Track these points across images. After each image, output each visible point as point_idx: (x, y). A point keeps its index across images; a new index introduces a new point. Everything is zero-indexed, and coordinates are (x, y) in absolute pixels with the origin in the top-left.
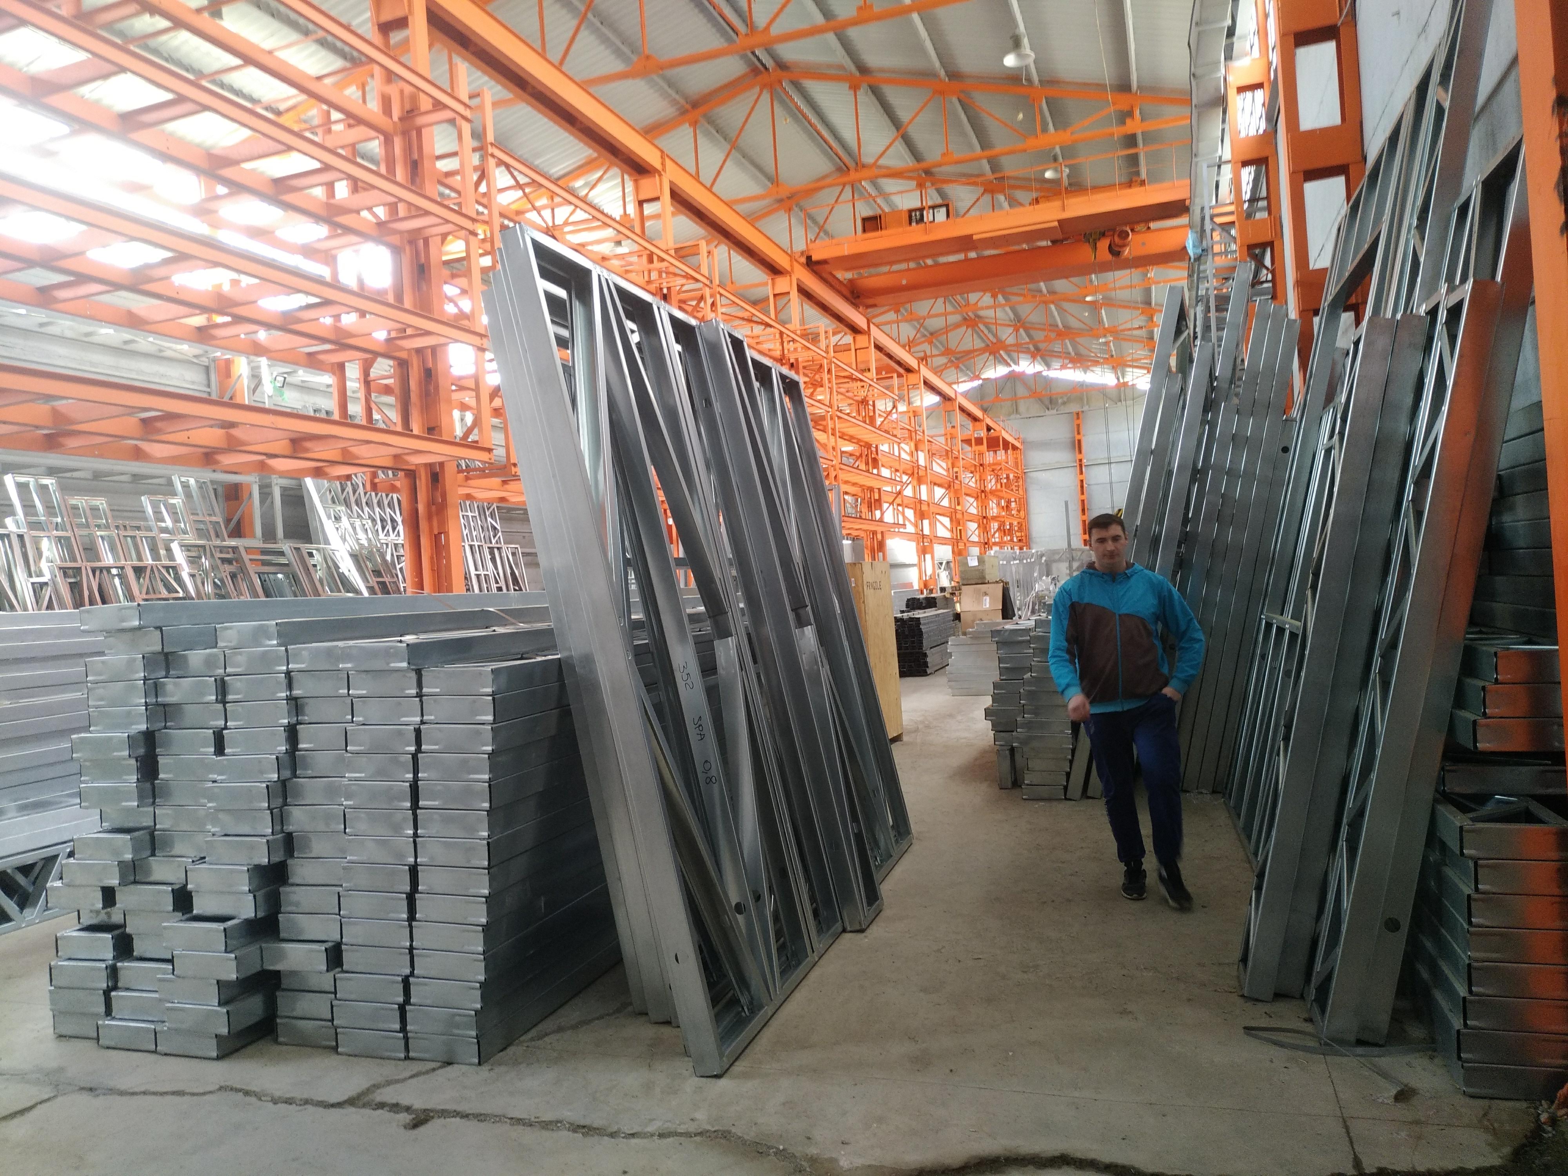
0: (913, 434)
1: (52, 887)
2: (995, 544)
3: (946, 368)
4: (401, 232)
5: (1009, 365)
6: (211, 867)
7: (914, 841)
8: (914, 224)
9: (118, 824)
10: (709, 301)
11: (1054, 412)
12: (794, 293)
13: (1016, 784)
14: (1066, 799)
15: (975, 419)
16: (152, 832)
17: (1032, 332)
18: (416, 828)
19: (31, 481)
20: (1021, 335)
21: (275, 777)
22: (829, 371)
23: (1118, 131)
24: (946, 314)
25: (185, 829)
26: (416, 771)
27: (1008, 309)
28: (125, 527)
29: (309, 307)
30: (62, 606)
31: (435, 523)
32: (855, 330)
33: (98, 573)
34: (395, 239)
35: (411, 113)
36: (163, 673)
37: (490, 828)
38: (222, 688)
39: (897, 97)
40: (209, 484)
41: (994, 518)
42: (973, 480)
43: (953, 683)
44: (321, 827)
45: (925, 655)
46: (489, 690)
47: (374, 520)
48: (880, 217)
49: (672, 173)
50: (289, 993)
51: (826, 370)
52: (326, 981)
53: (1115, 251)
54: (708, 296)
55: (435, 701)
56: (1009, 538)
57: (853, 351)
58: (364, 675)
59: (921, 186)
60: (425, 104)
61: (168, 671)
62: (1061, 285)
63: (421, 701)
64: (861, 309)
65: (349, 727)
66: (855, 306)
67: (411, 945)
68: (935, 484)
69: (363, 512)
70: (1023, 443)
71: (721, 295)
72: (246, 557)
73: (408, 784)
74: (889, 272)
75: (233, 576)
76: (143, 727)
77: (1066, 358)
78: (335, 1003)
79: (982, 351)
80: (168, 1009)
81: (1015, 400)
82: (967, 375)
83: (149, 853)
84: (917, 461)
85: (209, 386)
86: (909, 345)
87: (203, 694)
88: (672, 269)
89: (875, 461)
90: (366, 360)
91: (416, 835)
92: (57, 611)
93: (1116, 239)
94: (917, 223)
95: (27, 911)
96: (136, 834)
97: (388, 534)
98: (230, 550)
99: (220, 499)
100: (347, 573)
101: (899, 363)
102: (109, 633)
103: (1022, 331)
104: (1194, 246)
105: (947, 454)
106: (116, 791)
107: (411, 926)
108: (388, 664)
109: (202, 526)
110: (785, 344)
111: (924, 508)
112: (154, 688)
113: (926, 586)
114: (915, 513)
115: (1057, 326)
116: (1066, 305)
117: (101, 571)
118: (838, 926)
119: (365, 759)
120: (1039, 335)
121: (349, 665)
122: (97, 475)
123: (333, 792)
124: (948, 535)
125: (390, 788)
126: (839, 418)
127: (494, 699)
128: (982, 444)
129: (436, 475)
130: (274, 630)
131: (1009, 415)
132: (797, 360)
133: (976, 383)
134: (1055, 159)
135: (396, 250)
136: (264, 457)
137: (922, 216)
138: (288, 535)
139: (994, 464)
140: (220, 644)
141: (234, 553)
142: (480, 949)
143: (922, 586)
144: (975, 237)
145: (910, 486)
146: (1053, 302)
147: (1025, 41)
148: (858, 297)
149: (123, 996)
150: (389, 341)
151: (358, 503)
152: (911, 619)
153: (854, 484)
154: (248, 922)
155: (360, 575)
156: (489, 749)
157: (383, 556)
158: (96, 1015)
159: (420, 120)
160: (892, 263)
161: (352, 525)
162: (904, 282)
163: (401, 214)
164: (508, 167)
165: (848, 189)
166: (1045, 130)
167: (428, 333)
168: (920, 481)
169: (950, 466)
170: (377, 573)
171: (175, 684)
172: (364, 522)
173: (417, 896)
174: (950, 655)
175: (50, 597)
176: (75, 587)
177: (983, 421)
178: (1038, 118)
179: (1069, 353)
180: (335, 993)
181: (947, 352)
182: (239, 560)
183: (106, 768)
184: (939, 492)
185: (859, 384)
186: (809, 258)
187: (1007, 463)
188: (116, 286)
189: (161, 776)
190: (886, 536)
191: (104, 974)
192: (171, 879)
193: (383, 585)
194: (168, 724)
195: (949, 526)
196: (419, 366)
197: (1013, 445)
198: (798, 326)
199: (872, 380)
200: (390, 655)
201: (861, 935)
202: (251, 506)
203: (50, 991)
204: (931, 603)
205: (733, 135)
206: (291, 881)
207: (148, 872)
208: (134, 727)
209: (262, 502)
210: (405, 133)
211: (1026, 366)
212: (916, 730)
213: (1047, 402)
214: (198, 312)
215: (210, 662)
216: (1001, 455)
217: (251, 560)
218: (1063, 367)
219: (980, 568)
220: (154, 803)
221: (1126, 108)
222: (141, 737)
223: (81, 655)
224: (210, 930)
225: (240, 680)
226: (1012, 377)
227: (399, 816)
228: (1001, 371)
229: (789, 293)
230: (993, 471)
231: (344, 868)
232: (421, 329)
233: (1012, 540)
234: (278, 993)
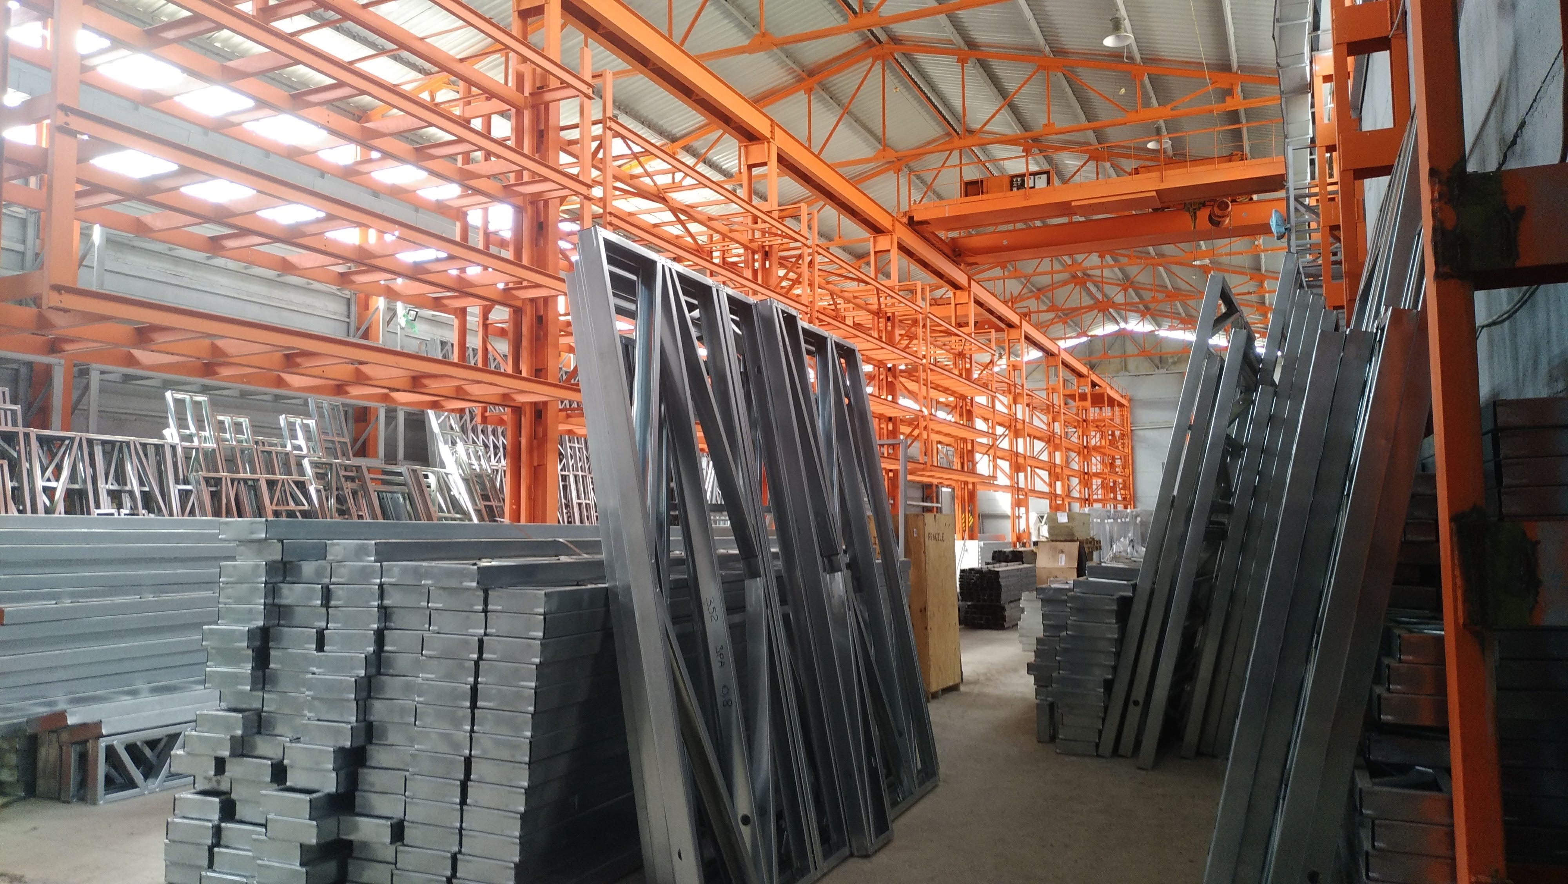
0: (1012, 388)
1: (176, 755)
2: (1097, 501)
3: (1052, 323)
4: (524, 195)
5: (1118, 323)
6: (305, 746)
7: (941, 783)
8: (1015, 189)
9: (232, 706)
10: (808, 259)
11: (1164, 371)
12: (894, 254)
13: (1053, 738)
14: (1098, 756)
15: (1080, 375)
16: (259, 713)
17: (1142, 292)
18: (473, 725)
19: (187, 397)
20: (1130, 294)
21: (362, 673)
22: (924, 326)
23: (1218, 108)
24: (1052, 273)
25: (285, 712)
26: (477, 676)
27: (1116, 270)
28: (263, 443)
29: (438, 260)
30: (204, 513)
31: (535, 455)
32: (956, 286)
33: (236, 483)
34: (519, 201)
35: (541, 89)
36: (281, 579)
37: (534, 729)
38: (327, 595)
39: (1005, 71)
40: (341, 408)
41: (1097, 475)
42: (1076, 435)
43: (1024, 639)
44: (397, 719)
45: (1004, 609)
46: (542, 610)
47: (486, 446)
48: (982, 181)
49: (781, 141)
50: (359, 862)
51: (921, 325)
52: (388, 853)
53: (1214, 221)
54: (806, 255)
55: (497, 617)
56: (1112, 495)
57: (953, 305)
58: (441, 591)
59: (1027, 152)
60: (554, 83)
61: (285, 578)
62: (1169, 249)
63: (486, 617)
64: (962, 266)
65: (426, 634)
66: (956, 263)
67: (461, 826)
68: (1035, 437)
69: (478, 438)
70: (1130, 400)
71: (819, 254)
72: (368, 476)
73: (469, 686)
74: (994, 232)
75: (354, 493)
76: (261, 623)
77: (1175, 318)
78: (395, 872)
79: (1090, 308)
80: (260, 866)
81: (1124, 357)
82: (1075, 331)
83: (255, 730)
84: (1015, 414)
85: (349, 317)
86: (1011, 302)
87: (311, 599)
88: (774, 230)
89: (970, 413)
90: (485, 307)
91: (472, 731)
92: (198, 518)
93: (1216, 209)
94: (1018, 189)
95: (150, 781)
96: (246, 713)
97: (499, 461)
98: (354, 469)
99: (350, 422)
100: (457, 496)
101: (1000, 318)
102: (242, 542)
103: (1130, 290)
104: (1277, 225)
105: (1048, 409)
106: (235, 675)
107: (462, 810)
108: (461, 583)
109: (330, 445)
110: (881, 299)
111: (1021, 460)
112: (272, 590)
113: (1019, 539)
114: (1011, 465)
115: (1166, 287)
116: (1175, 268)
117: (239, 483)
118: (846, 851)
119: (436, 663)
120: (1147, 295)
121: (430, 582)
122: (243, 394)
123: (409, 689)
124: (1046, 489)
125: (455, 689)
126: (932, 370)
127: (545, 619)
128: (1086, 400)
129: (539, 411)
130: (373, 549)
131: (1118, 372)
132: (893, 313)
133: (1084, 339)
134: (1158, 131)
135: (519, 210)
136: (387, 391)
137: (1023, 181)
138: (408, 457)
139: (1099, 420)
140: (329, 557)
141: (357, 471)
142: (517, 834)
143: (1015, 539)
144: (1073, 204)
145: (1007, 439)
146: (1161, 265)
147: (1127, 23)
148: (960, 255)
149: (223, 853)
150: (507, 290)
151: (474, 430)
152: (990, 572)
153: (947, 435)
154: (329, 796)
155: (470, 498)
156: (537, 660)
157: (492, 481)
158: (200, 868)
159: (548, 96)
160: (996, 224)
161: (467, 450)
162: (1005, 243)
163: (526, 179)
164: (624, 138)
165: (956, 153)
166: (1147, 104)
167: (538, 286)
168: (1017, 434)
169: (1051, 421)
170: (485, 497)
171: (290, 589)
172: (478, 448)
173: (469, 783)
174: (1022, 610)
175: (193, 503)
176: (215, 496)
177: (1088, 377)
178: (1139, 94)
179: (1180, 314)
180: (395, 864)
181: (1053, 308)
182: (361, 478)
183: (228, 656)
184: (1039, 445)
185: (957, 338)
186: (911, 218)
187: (1112, 420)
188: (275, 239)
189: (272, 666)
190: (978, 487)
191: (210, 833)
192: (271, 754)
193: (490, 509)
194: (282, 622)
195: (1047, 480)
196: (532, 312)
197: (1118, 402)
198: (897, 283)
199: (969, 335)
200: (463, 575)
201: (865, 861)
202: (376, 429)
203: (166, 844)
204: (1017, 557)
205: (846, 101)
206: (368, 763)
207: (254, 747)
208: (254, 622)
209: (387, 424)
210: (534, 107)
211: (1137, 325)
212: (976, 682)
213: (1157, 361)
214: (341, 262)
215: (319, 573)
216: (1107, 412)
217: (371, 479)
218: (1172, 328)
219: (1070, 524)
220: (263, 688)
221: (1226, 86)
222: (259, 631)
223: (216, 559)
224: (298, 799)
225: (342, 589)
226: (1121, 335)
227: (460, 713)
228: (1111, 328)
229: (889, 251)
230: (1097, 427)
231: (411, 755)
232: (532, 282)
233: (1115, 498)
234: (350, 861)
